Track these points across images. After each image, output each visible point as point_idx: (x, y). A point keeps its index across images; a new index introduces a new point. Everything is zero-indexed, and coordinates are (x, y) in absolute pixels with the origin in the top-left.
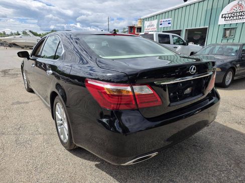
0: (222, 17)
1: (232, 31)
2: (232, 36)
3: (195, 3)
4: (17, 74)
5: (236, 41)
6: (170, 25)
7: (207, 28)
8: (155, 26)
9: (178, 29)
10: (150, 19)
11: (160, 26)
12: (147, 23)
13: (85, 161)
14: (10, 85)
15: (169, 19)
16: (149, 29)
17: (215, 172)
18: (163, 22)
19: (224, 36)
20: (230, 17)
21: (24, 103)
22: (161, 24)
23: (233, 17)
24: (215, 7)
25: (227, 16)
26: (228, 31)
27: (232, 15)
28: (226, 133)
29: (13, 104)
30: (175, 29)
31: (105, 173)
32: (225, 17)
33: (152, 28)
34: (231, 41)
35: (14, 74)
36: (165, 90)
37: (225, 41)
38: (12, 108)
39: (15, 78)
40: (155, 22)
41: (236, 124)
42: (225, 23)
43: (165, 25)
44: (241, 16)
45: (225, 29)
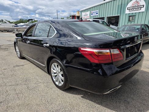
0: (127, 9)
1: (134, 17)
2: (134, 20)
3: (109, 2)
4: (7, 48)
5: (136, 23)
6: (97, 14)
7: (119, 16)
8: (89, 15)
9: (102, 17)
10: (85, 11)
11: (92, 15)
12: (83, 14)
13: (74, 95)
14: (6, 56)
15: (97, 11)
16: (85, 17)
17: (146, 94)
18: (93, 12)
19: (129, 20)
20: (132, 9)
21: (21, 66)
22: (92, 14)
23: (134, 9)
24: (123, 3)
25: (130, 8)
26: (131, 17)
27: (133, 8)
28: (144, 74)
29: (14, 67)
30: (100, 17)
31: (88, 100)
32: (129, 9)
33: (87, 16)
34: (133, 23)
35: (5, 48)
36: (124, 51)
37: (129, 23)
38: (15, 69)
39: (7, 51)
40: (88, 13)
41: (147, 69)
42: (129, 12)
43: (95, 14)
44: (138, 8)
45: (130, 16)
